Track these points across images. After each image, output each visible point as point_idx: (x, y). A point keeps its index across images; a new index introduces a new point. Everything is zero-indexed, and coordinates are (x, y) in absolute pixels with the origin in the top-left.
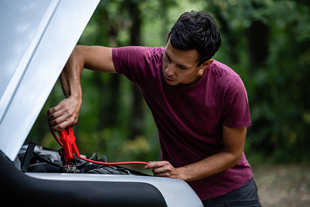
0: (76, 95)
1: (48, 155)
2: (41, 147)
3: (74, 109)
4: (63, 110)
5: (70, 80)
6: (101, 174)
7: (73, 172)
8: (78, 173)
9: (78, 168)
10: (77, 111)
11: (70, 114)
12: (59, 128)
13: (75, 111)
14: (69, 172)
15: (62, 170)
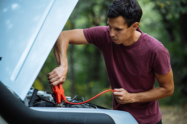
0: (64, 65)
1: (48, 97)
2: (46, 92)
3: (62, 74)
4: (55, 74)
5: (60, 55)
6: (78, 108)
7: (61, 107)
8: (63, 107)
9: (64, 105)
10: (64, 75)
11: (59, 77)
12: (52, 85)
13: (63, 75)
14: (59, 107)
15: (54, 106)
